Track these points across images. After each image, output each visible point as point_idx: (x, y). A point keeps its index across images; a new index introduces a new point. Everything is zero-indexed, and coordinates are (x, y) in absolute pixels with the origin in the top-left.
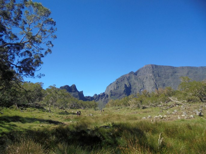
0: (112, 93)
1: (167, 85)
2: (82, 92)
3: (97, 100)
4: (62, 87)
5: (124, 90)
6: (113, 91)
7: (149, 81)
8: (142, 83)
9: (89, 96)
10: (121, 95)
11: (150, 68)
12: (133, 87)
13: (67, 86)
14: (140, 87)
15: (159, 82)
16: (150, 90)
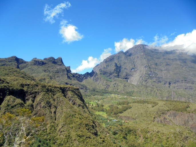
0: (101, 71)
1: (159, 65)
2: (69, 67)
3: (85, 78)
4: (46, 58)
5: (115, 69)
6: (102, 70)
7: (141, 60)
8: (132, 62)
9: (77, 73)
10: (111, 74)
11: (141, 48)
12: (123, 67)
13: (52, 57)
14: (131, 66)
15: (151, 61)
16: (142, 69)
